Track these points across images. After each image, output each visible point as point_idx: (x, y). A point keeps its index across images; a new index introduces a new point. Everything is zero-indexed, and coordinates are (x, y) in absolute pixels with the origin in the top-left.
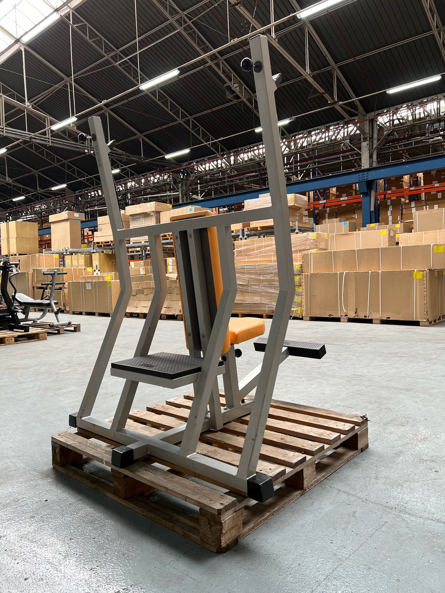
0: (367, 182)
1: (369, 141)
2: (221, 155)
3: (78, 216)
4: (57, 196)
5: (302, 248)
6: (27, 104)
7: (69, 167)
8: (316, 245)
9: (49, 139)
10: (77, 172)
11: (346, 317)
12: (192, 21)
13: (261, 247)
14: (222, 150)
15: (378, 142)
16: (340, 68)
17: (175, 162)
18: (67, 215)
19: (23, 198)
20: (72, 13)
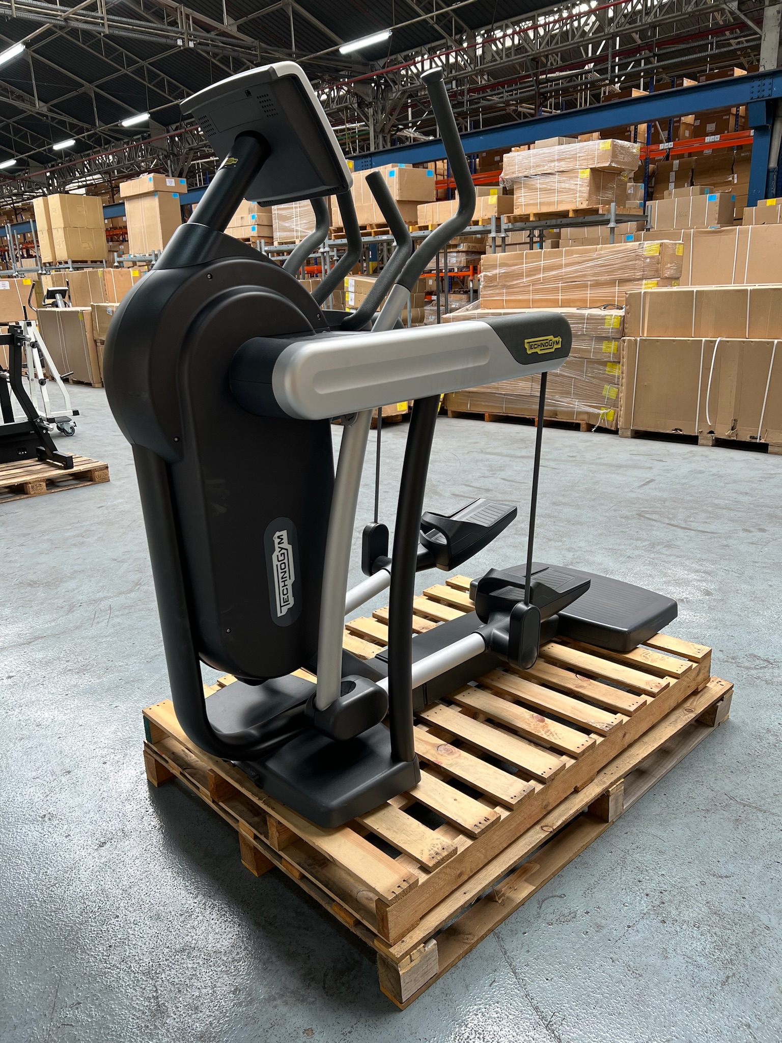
0: (768, 101)
2: (456, 41)
3: (173, 185)
4: (135, 137)
5: (627, 275)
7: (152, 76)
8: (657, 271)
10: (168, 85)
11: (710, 435)
13: (537, 270)
14: (460, 31)
17: (360, 58)
18: (152, 182)
19: (70, 143)
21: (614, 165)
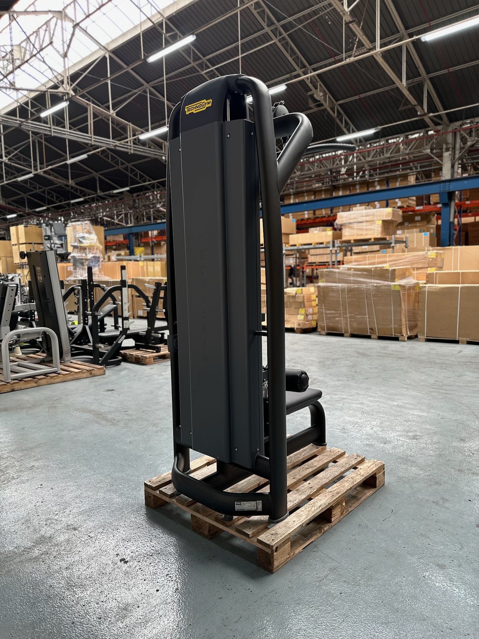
0: (448, 193)
1: (452, 151)
5: (420, 266)
6: (112, 111)
7: (132, 171)
8: (435, 264)
9: (131, 146)
10: (140, 176)
12: (288, 33)
15: (460, 153)
16: (431, 79)
19: (81, 199)
20: (166, 22)
21: (393, 219)
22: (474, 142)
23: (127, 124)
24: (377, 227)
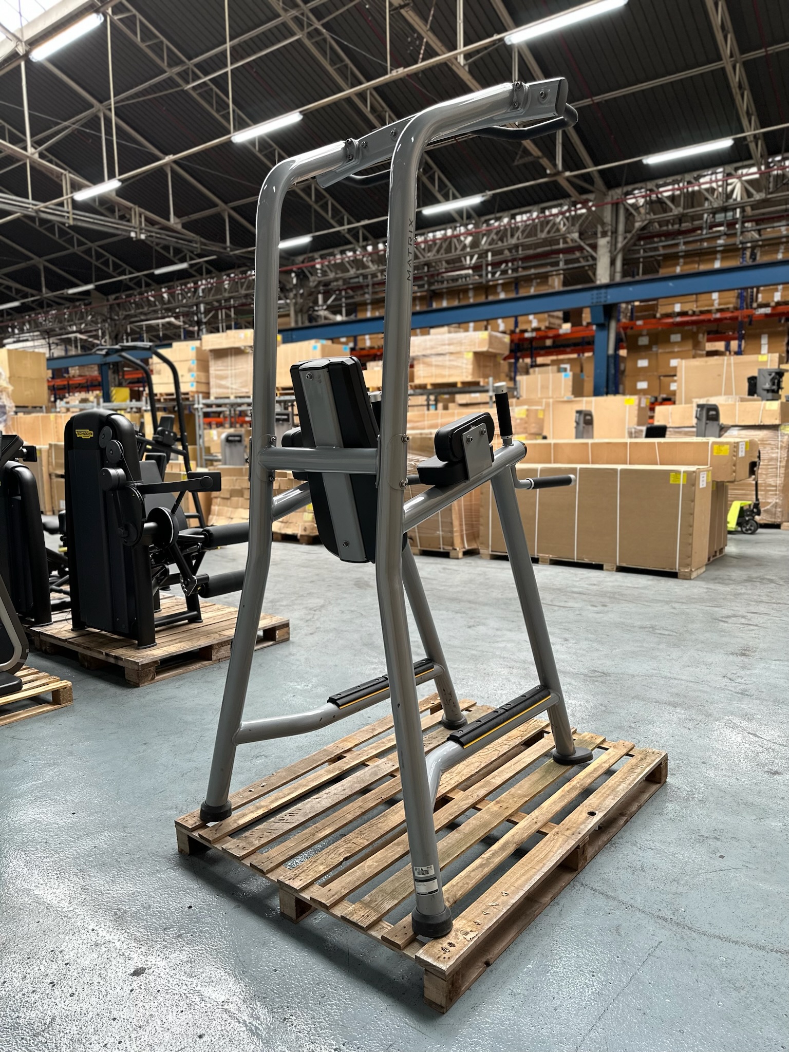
0: (604, 306)
1: (612, 237)
4: (76, 303)
6: (30, 150)
7: (99, 256)
8: (525, 428)
9: (68, 212)
10: (113, 264)
15: (625, 239)
19: (16, 304)
21: (491, 350)
22: (646, 222)
23: (62, 174)
24: (467, 364)
